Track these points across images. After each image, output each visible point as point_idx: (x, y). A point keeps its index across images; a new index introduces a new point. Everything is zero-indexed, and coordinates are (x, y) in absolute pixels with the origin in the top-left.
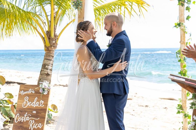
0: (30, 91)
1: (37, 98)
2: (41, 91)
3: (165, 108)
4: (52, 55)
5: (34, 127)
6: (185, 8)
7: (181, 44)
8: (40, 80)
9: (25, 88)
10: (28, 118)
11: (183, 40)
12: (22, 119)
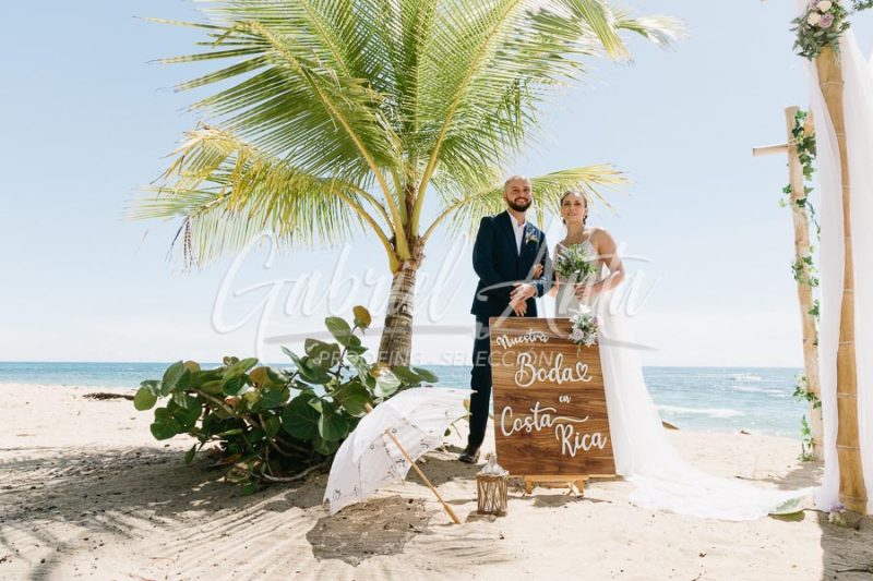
0: (532, 337)
1: (561, 356)
4: (413, 281)
5: (577, 446)
9: (509, 327)
10: (547, 421)
11: (805, 238)
12: (527, 423)
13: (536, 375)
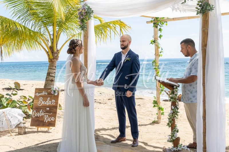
0: (44, 93)
1: (49, 98)
2: (52, 93)
3: (139, 105)
4: (55, 65)
5: (48, 120)
6: (158, 29)
7: (156, 56)
8: (46, 85)
9: (39, 91)
10: (43, 114)
11: (157, 53)
12: (38, 114)
13: (43, 103)
